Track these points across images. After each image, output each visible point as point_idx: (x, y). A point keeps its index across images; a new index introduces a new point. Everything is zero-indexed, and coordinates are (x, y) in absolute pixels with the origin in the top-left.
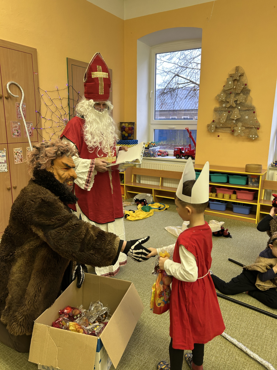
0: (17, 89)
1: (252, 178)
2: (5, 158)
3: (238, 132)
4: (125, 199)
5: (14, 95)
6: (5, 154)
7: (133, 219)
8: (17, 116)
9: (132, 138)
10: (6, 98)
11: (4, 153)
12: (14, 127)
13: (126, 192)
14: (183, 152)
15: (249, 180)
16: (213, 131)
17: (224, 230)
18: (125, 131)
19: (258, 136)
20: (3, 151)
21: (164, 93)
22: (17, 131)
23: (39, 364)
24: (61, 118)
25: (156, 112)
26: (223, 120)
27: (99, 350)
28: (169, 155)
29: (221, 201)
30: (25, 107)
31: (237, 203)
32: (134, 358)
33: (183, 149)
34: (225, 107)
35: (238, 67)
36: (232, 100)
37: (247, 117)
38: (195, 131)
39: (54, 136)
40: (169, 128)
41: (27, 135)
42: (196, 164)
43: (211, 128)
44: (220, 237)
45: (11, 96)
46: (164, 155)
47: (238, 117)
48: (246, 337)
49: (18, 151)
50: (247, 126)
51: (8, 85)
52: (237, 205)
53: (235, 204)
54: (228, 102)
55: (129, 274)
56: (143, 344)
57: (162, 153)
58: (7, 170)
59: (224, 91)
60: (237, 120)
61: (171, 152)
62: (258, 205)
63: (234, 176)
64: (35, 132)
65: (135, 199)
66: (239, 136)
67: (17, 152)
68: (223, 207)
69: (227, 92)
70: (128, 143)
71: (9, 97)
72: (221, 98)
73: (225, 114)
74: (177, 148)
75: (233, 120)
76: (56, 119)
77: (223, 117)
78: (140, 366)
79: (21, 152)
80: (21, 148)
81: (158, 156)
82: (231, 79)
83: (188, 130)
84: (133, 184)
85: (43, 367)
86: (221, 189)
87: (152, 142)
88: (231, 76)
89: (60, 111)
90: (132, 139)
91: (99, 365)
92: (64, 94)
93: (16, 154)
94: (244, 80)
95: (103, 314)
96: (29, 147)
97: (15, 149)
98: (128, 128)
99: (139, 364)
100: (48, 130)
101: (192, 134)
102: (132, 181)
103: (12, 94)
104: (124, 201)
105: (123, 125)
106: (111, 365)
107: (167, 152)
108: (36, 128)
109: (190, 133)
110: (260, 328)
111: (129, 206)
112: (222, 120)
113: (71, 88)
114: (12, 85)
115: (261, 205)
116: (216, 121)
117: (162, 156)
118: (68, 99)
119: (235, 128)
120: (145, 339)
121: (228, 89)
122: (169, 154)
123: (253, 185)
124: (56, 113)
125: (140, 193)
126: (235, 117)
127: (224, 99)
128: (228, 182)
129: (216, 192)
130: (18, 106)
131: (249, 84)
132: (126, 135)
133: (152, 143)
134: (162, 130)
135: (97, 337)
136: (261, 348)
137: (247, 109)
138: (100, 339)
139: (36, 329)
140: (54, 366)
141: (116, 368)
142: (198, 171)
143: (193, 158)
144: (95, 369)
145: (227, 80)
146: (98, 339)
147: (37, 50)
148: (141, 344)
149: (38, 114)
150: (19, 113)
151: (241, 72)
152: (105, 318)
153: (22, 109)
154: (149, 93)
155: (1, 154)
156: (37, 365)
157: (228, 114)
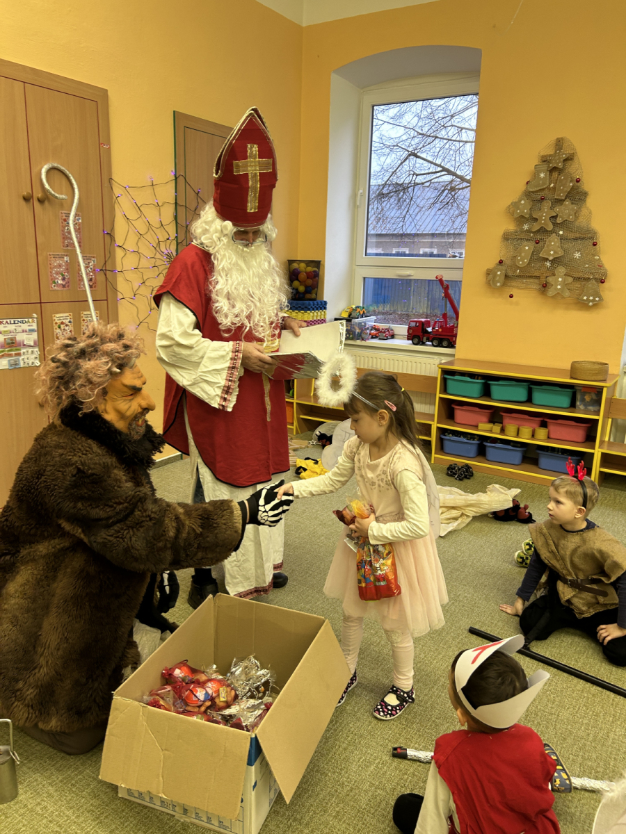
0: (64, 180)
1: (584, 394)
2: (35, 336)
3: (557, 289)
4: (295, 434)
5: (57, 195)
6: (35, 326)
8: (63, 243)
9: (313, 296)
10: (39, 201)
11: (33, 324)
12: (55, 267)
13: (298, 418)
14: (430, 329)
15: (579, 396)
16: (498, 284)
17: (520, 508)
18: (297, 279)
19: (601, 299)
20: (30, 320)
21: (383, 194)
22: (63, 275)
23: (123, 785)
25: (369, 238)
26: (523, 261)
27: (253, 761)
28: (396, 336)
29: (512, 444)
30: (80, 221)
31: (548, 447)
32: (327, 778)
33: (428, 324)
34: (529, 231)
35: (562, 138)
36: (544, 214)
37: (577, 255)
38: (457, 284)
39: (143, 287)
40: (399, 276)
41: (84, 285)
42: (458, 359)
43: (494, 277)
44: (509, 522)
45: (50, 196)
46: (385, 336)
47: (558, 254)
48: (570, 741)
49: (64, 321)
50: (576, 275)
51: (44, 171)
52: (547, 451)
53: (544, 451)
54: (536, 220)
55: (310, 598)
56: (345, 749)
57: (381, 332)
58: (38, 362)
59: (528, 194)
60: (553, 261)
61: (402, 329)
62: (597, 453)
63: (544, 387)
64: (101, 277)
65: (318, 433)
66: (558, 295)
67: (62, 323)
68: (517, 455)
69: (535, 196)
70: (306, 307)
71: (45, 199)
72: (519, 209)
73: (527, 247)
74: (416, 322)
75: (547, 259)
76: (146, 251)
77: (523, 254)
78: (340, 795)
79: (70, 322)
80: (71, 313)
81: (372, 338)
82: (545, 167)
83: (441, 281)
84: (312, 399)
85: (129, 791)
86: (514, 415)
87: (358, 307)
88: (545, 160)
89: (157, 231)
90: (314, 300)
91: (251, 794)
92: (167, 193)
93: (59, 327)
94: (574, 170)
95: (259, 685)
96: (89, 313)
97: (58, 315)
98: (306, 273)
99: (337, 791)
100: (129, 276)
101: (450, 291)
102: (312, 394)
103: (53, 193)
104: (293, 437)
105: (295, 265)
106: (278, 796)
107: (392, 330)
108: (104, 271)
109: (446, 288)
110: (602, 722)
111: (304, 448)
112: (520, 260)
113: (181, 180)
114: (53, 171)
115: (603, 454)
116: (508, 262)
117: (380, 339)
118: (174, 205)
119: (550, 279)
120: (349, 738)
121: (536, 189)
122: (395, 333)
123: (586, 408)
124: (148, 236)
125: (329, 421)
126: (551, 255)
127: (526, 213)
128: (529, 400)
129: (502, 423)
130: (65, 220)
131: (584, 180)
132: (302, 289)
133: (359, 310)
134: (382, 279)
135: (250, 733)
136: (605, 765)
137: (578, 235)
138: (256, 737)
139: (117, 709)
140: (154, 792)
141: (288, 802)
142: (463, 374)
143: (452, 345)
144: (242, 801)
145: (535, 168)
146: (251, 738)
147: (109, 93)
148: (341, 749)
149: (107, 237)
150: (66, 236)
151: (567, 151)
152: (264, 693)
153: (74, 225)
154: (354, 196)
155: (25, 327)
156: (117, 787)
157: (535, 247)
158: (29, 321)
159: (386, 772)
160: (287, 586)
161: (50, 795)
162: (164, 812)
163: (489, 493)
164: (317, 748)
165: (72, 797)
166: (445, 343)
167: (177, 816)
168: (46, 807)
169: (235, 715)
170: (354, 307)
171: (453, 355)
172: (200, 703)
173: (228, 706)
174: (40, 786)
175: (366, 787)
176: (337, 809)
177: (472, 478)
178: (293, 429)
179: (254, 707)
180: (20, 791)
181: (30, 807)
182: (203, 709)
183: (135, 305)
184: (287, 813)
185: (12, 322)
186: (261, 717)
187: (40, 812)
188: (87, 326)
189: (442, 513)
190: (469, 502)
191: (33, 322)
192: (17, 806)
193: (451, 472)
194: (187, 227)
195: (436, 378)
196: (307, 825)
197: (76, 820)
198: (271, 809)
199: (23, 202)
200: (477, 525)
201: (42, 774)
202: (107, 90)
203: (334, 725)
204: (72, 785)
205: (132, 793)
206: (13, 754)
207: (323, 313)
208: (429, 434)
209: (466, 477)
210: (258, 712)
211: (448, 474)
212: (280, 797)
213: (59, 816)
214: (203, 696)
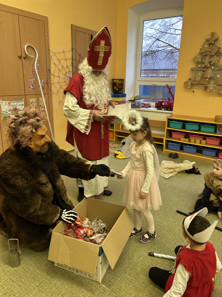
0: (33, 50)
1: (220, 127)
2: (23, 107)
3: (210, 89)
4: (114, 142)
5: (30, 56)
6: (23, 103)
7: (121, 157)
8: (33, 73)
9: (121, 92)
10: (24, 58)
11: (23, 102)
12: (30, 82)
13: (116, 136)
14: (163, 104)
15: (218, 129)
16: (189, 87)
17: (195, 169)
18: (116, 86)
21: (147, 55)
22: (33, 85)
23: (56, 262)
24: (66, 75)
25: (141, 71)
26: (198, 79)
27: (100, 254)
28: (151, 107)
29: (193, 146)
30: (39, 65)
32: (126, 261)
33: (163, 101)
34: (201, 67)
35: (214, 32)
36: (207, 61)
39: (61, 89)
40: (152, 85)
41: (40, 88)
43: (187, 85)
44: (191, 174)
45: (28, 57)
46: (147, 107)
47: (211, 76)
50: (218, 84)
51: (25, 47)
52: (206, 148)
54: (203, 63)
55: (120, 199)
56: (132, 252)
57: (146, 105)
59: (201, 53)
60: (210, 79)
61: (153, 104)
63: (205, 125)
64: (46, 86)
65: (122, 142)
66: (211, 91)
67: (33, 102)
68: (194, 150)
69: (203, 54)
70: (119, 96)
71: (26, 57)
72: (197, 59)
73: (200, 73)
74: (159, 101)
75: (207, 78)
76: (62, 76)
77: (198, 76)
79: (35, 102)
80: (36, 99)
81: (142, 107)
82: (207, 43)
83: (168, 86)
84: (121, 130)
85: (58, 264)
86: (194, 135)
87: (137, 96)
88: (207, 40)
89: (66, 69)
91: (100, 266)
92: (69, 55)
93: (32, 104)
94: (218, 44)
95: (102, 229)
96: (42, 98)
97: (31, 99)
98: (119, 84)
99: (129, 266)
100: (56, 85)
101: (171, 90)
102: (120, 128)
105: (115, 81)
106: (109, 267)
107: (150, 104)
108: (47, 83)
109: (170, 89)
111: (118, 147)
112: (197, 78)
113: (74, 50)
114: (29, 47)
116: (193, 79)
117: (145, 108)
118: (72, 59)
119: (208, 85)
120: (134, 248)
121: (204, 51)
123: (220, 133)
124: (62, 71)
125: (126, 137)
126: (208, 76)
127: (200, 61)
129: (189, 138)
130: (33, 65)
132: (117, 89)
133: (138, 97)
134: (146, 85)
135: (99, 245)
137: (219, 69)
138: (101, 247)
139: (54, 236)
140: (66, 264)
141: (112, 269)
142: (175, 120)
143: (171, 110)
144: (97, 268)
145: (204, 43)
146: (100, 247)
147: (48, 18)
148: (131, 252)
149: (48, 71)
150: (34, 71)
151: (216, 37)
152: (104, 232)
153: (37, 67)
154: (136, 55)
155: (20, 103)
156: (54, 262)
157: (203, 73)
158: (21, 102)
159: (146, 260)
160: (112, 195)
161: (31, 265)
162: (70, 271)
163: (184, 163)
164: (123, 251)
165: (39, 265)
166: (169, 109)
167: (75, 273)
168: (30, 269)
169: (94, 239)
170: (136, 96)
171: (172, 114)
172: (82, 235)
173: (91, 236)
174: (28, 262)
175: (140, 264)
176: (129, 272)
177: (178, 158)
178: (114, 140)
179: (101, 237)
180: (21, 263)
181: (24, 268)
182: (83, 237)
183: (58, 96)
184: (112, 273)
185: (15, 102)
186: (103, 240)
187: (28, 270)
188: (42, 103)
189: (167, 170)
190: (177, 167)
191: (23, 101)
192: (20, 268)
193: (170, 156)
194: (76, 67)
195: (165, 122)
196: (119, 277)
197: (40, 273)
198: (107, 271)
199: (18, 59)
200: (180, 175)
201: (28, 257)
202: (47, 17)
203: (128, 244)
204: (39, 261)
205: (59, 265)
206: (19, 251)
207: (125, 98)
208: (163, 142)
209: (176, 158)
210: (102, 238)
211: (169, 157)
212: (110, 267)
213: (34, 272)
214: (83, 232)
